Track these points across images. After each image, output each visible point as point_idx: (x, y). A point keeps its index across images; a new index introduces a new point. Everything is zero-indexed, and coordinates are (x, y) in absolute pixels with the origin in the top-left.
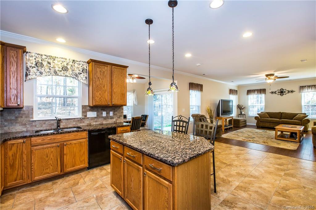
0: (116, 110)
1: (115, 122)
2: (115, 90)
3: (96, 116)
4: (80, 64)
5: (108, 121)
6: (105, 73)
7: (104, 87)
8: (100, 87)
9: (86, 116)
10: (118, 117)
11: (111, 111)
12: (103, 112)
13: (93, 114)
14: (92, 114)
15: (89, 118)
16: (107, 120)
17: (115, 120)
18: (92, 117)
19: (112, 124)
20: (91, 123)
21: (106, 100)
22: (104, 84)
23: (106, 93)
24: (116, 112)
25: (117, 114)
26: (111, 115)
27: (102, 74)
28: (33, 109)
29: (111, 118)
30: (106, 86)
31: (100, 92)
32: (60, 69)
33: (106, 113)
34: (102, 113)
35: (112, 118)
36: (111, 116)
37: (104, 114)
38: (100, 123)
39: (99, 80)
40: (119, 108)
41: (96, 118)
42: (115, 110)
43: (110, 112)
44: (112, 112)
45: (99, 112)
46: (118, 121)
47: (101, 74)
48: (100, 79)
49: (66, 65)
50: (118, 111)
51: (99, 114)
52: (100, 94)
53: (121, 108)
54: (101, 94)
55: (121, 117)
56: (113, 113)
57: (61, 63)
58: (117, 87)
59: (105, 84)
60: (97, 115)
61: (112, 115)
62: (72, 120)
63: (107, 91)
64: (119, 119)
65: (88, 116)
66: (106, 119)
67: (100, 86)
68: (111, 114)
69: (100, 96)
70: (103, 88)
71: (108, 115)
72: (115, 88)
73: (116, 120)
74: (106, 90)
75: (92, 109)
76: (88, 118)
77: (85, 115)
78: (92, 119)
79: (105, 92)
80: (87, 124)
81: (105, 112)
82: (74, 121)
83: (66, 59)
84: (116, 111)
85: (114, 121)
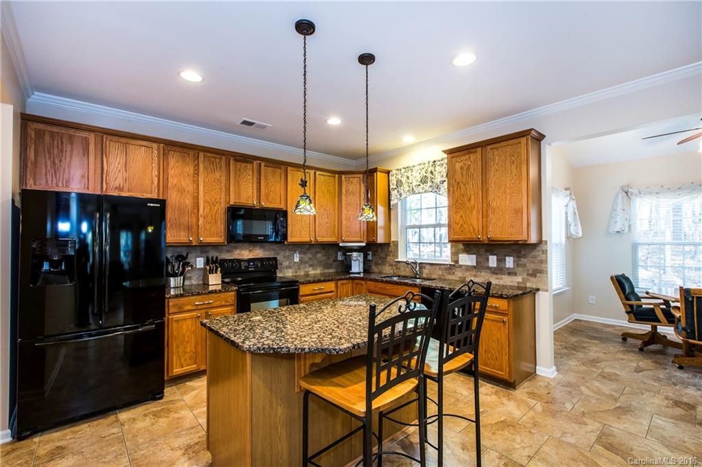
0: (523, 253)
1: (522, 285)
2: (494, 203)
3: (475, 265)
4: (442, 165)
5: (502, 279)
6: (472, 169)
7: (469, 200)
8: (462, 201)
9: (457, 262)
10: (531, 272)
11: (509, 256)
12: (490, 257)
13: (469, 260)
14: (467, 260)
15: (463, 267)
16: (499, 276)
17: (519, 279)
18: (467, 266)
19: (512, 288)
20: (465, 278)
21: (474, 229)
22: (469, 195)
23: (475, 212)
24: (523, 259)
25: (528, 264)
26: (507, 266)
27: (464, 173)
28: (397, 246)
29: (509, 274)
30: (473, 197)
31: (462, 212)
32: (418, 183)
33: (498, 260)
34: (488, 259)
35: (511, 273)
36: (508, 269)
37: (493, 261)
38: (483, 279)
39: (460, 188)
40: (535, 249)
41: (474, 267)
42: (520, 252)
43: (507, 258)
44: (512, 258)
45: (480, 255)
46: (528, 285)
47: (462, 175)
48: (461, 184)
49: (425, 174)
50: (531, 255)
51: (480, 260)
52: (461, 217)
53: (538, 248)
54: (464, 218)
55: (538, 275)
56: (514, 262)
57: (420, 173)
58: (500, 194)
59: (472, 193)
60: (477, 262)
61: (512, 266)
62: (437, 267)
63: (476, 208)
64: (533, 279)
65: (460, 263)
66: (497, 274)
67: (462, 198)
68: (510, 262)
69: (461, 222)
70: (468, 204)
71: (502, 265)
72: (496, 197)
73: (523, 279)
74: (474, 207)
75: (467, 249)
76: (461, 266)
77: (456, 259)
78: (468, 268)
79: (471, 212)
80: (460, 277)
81: (495, 257)
82: (440, 269)
83: (424, 164)
84: (525, 256)
85: (518, 283)
